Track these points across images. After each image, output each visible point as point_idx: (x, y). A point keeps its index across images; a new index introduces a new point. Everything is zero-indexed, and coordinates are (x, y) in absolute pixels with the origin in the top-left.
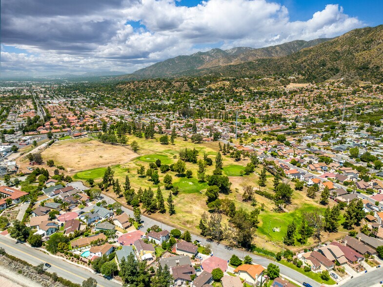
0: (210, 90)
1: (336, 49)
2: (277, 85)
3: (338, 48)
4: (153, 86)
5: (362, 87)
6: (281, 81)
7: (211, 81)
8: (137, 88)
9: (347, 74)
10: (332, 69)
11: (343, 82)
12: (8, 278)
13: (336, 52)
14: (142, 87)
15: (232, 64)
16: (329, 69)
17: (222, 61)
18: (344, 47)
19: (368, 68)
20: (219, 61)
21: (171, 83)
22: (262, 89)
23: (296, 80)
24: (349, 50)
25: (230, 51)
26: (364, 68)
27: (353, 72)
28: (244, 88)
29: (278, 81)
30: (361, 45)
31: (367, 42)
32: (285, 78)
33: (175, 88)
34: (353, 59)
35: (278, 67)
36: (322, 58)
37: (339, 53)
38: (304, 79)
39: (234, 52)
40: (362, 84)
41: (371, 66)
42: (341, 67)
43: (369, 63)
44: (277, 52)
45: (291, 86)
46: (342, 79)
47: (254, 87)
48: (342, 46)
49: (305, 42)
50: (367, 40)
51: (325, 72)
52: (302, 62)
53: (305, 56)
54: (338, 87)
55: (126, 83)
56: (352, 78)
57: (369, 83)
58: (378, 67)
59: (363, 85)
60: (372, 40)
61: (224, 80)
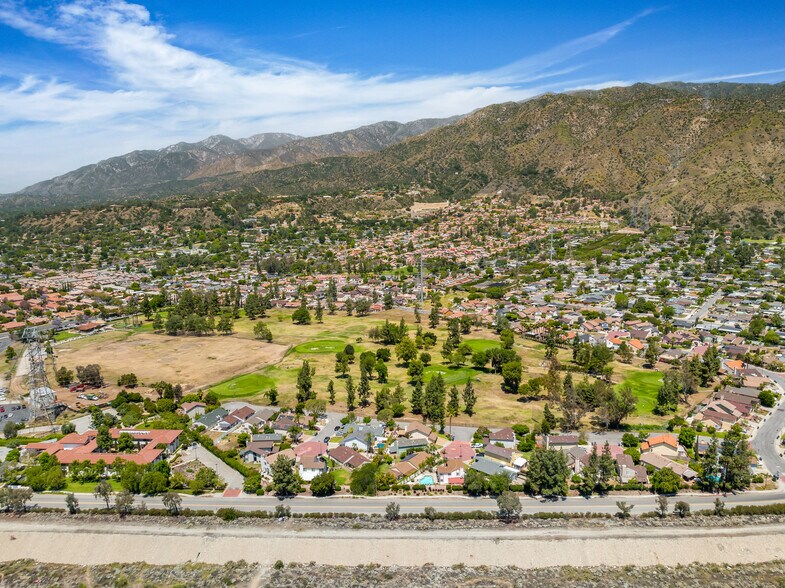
0: (266, 221)
1: (472, 139)
2: (393, 207)
3: (475, 138)
4: (127, 217)
5: (537, 205)
6: (398, 200)
7: (257, 205)
8: (88, 225)
9: (505, 183)
10: (475, 175)
11: (505, 197)
12: (351, 538)
13: (472, 145)
14: (99, 221)
15: (264, 167)
16: (470, 175)
17: (239, 161)
18: (485, 137)
19: (536, 173)
20: (234, 162)
21: (170, 211)
22: (368, 216)
23: (423, 197)
24: (494, 142)
25: (250, 141)
26: (531, 173)
27: (514, 179)
28: (334, 214)
29: (392, 200)
30: (512, 134)
31: (519, 128)
32: (403, 194)
33: (185, 221)
34: (505, 157)
35: (374, 173)
36: (453, 156)
37: (477, 147)
38: (435, 194)
39: (258, 143)
40: (536, 200)
41: (540, 169)
42: (490, 172)
43: (537, 165)
44: (350, 143)
45: (419, 209)
46: (500, 192)
47: (350, 212)
48: (481, 134)
49: (400, 125)
50: (518, 125)
51: (466, 182)
52: (417, 164)
53: (418, 152)
54: (499, 207)
55: (51, 215)
56: (515, 190)
57: (544, 198)
58: (550, 171)
59: (538, 202)
60: (527, 126)
61: (287, 200)
